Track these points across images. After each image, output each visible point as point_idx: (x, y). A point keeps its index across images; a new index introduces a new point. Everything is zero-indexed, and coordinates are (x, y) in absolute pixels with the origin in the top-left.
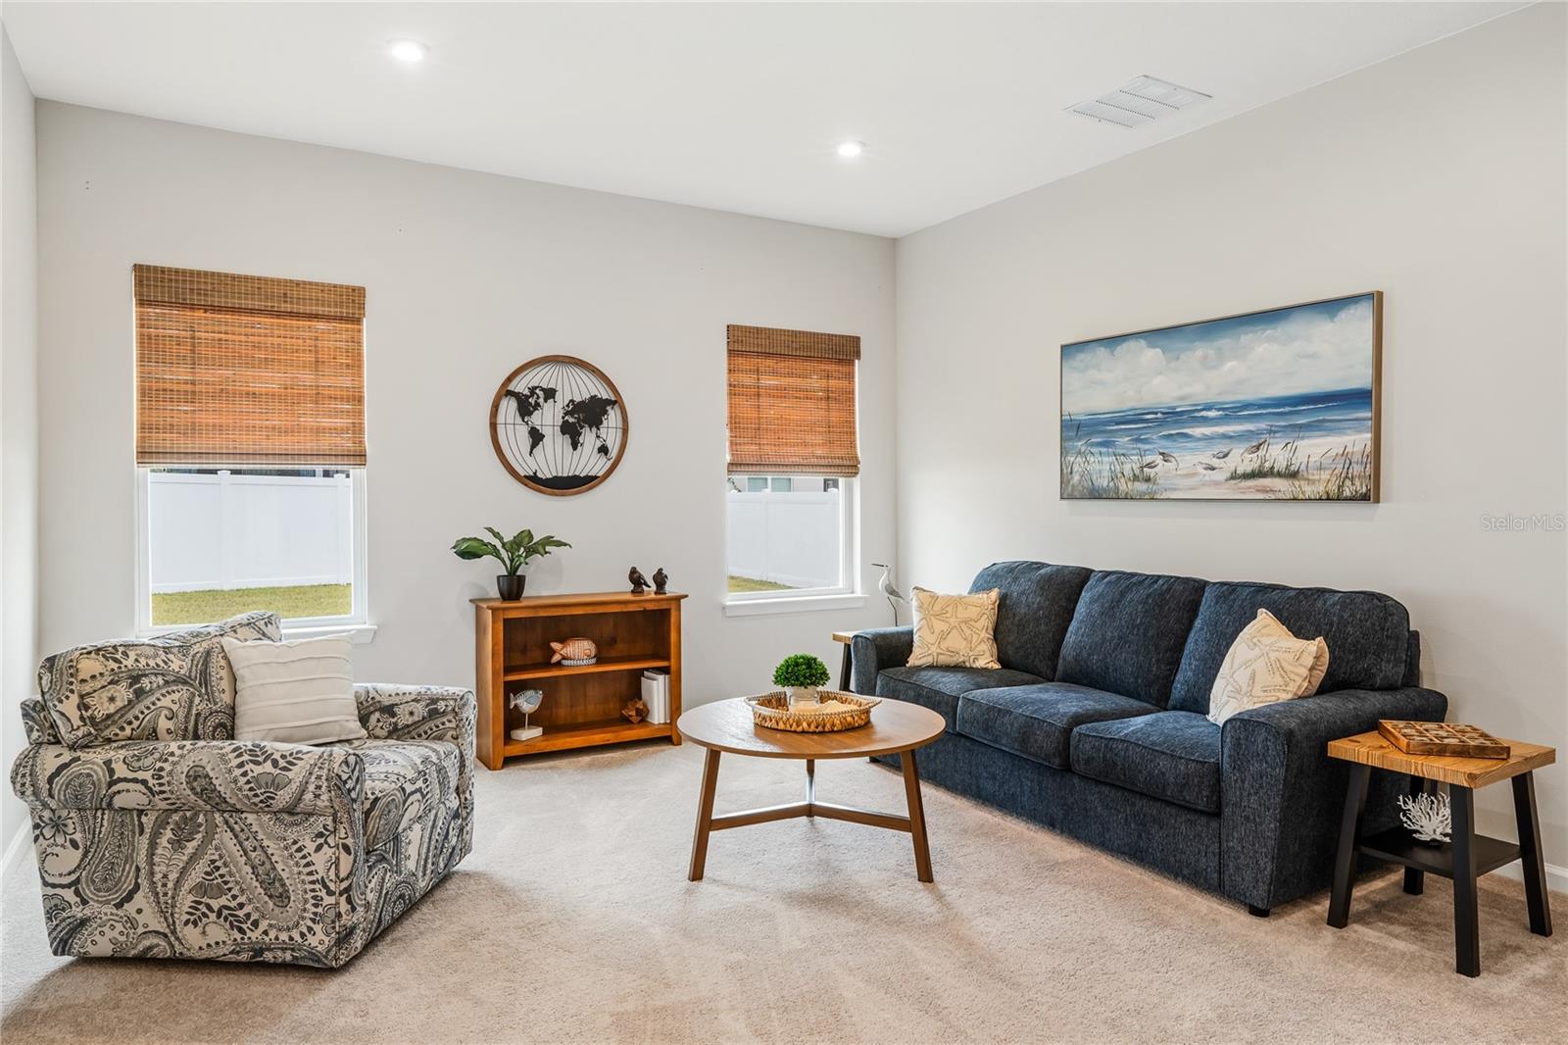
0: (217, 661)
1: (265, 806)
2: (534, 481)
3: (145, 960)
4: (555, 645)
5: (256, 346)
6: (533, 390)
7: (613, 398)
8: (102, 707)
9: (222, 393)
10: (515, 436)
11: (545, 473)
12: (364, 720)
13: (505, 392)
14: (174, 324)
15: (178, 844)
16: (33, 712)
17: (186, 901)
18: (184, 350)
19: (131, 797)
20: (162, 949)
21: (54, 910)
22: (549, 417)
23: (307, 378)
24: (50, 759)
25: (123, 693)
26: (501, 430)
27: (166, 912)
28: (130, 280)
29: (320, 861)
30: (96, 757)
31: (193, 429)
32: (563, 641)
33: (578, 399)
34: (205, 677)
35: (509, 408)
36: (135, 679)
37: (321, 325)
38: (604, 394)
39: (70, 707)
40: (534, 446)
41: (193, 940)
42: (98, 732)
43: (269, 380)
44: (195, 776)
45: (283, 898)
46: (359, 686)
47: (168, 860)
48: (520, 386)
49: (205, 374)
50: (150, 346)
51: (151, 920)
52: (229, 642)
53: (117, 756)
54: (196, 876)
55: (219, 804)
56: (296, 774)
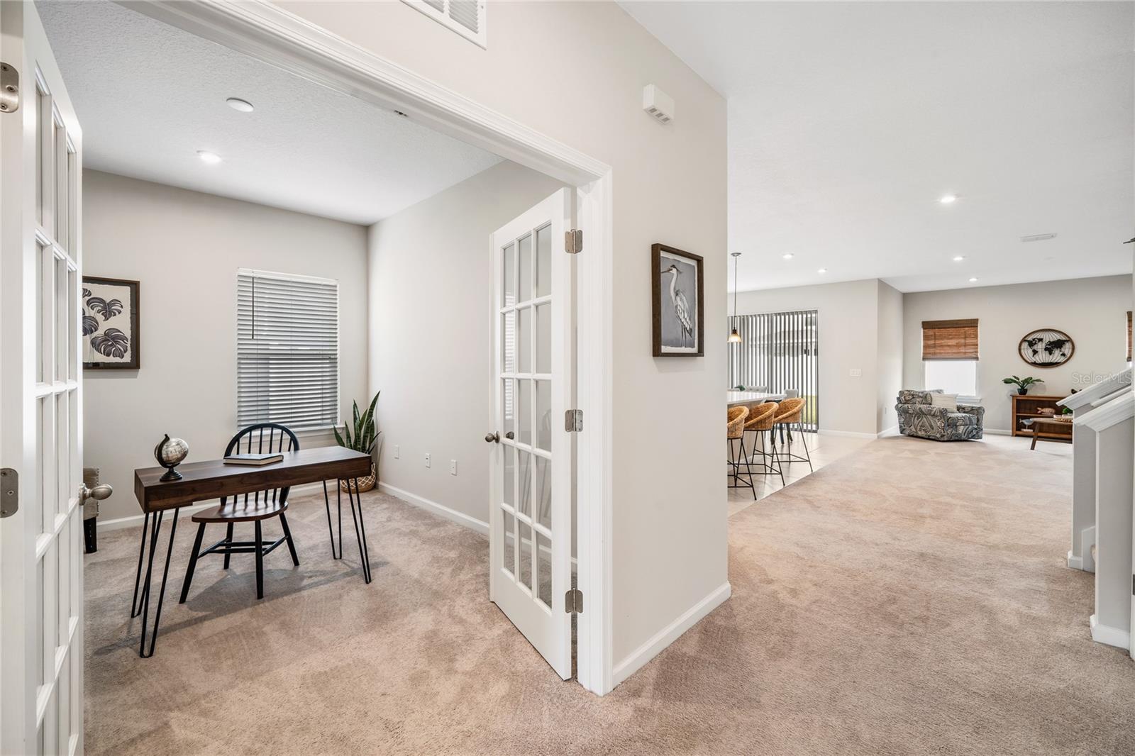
0: (928, 395)
1: (930, 414)
2: (1034, 364)
3: (912, 436)
4: (1039, 409)
5: (950, 335)
6: (1034, 340)
7: (1068, 339)
8: (907, 398)
9: (942, 346)
10: (1027, 352)
11: (1039, 361)
12: (958, 410)
13: (1024, 340)
14: (931, 332)
15: (918, 419)
16: (898, 399)
17: (919, 428)
18: (933, 337)
19: (911, 411)
20: (915, 435)
21: (900, 427)
22: (1040, 347)
23: (963, 341)
24: (900, 405)
25: (911, 397)
26: (1022, 351)
27: (916, 429)
28: (921, 325)
29: (938, 424)
30: (906, 405)
31: (935, 354)
32: (1042, 408)
33: (1052, 340)
34: (926, 397)
35: (1025, 345)
36: (913, 395)
37: (966, 329)
38: (1063, 338)
39: (903, 398)
40: (1034, 355)
41: (920, 434)
42: (907, 402)
43: (953, 342)
44: (920, 408)
45: (933, 429)
46: (958, 404)
47: (916, 422)
48: (1030, 338)
49: (937, 342)
50: (926, 337)
51: (914, 430)
52: (931, 393)
53: (909, 405)
54: (920, 424)
55: (923, 413)
56: (934, 410)
